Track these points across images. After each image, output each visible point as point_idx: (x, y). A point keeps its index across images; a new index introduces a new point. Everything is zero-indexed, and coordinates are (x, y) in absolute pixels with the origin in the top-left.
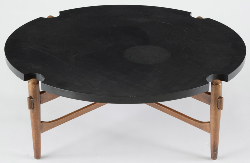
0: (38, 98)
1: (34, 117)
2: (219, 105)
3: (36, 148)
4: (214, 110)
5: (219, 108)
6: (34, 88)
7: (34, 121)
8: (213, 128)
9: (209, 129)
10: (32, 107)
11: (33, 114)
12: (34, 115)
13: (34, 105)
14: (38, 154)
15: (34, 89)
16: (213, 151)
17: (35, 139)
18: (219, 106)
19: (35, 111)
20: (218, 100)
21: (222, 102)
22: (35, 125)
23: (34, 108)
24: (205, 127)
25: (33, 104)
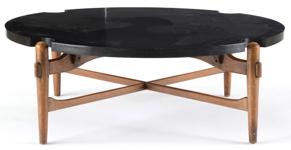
0: (46, 64)
1: (42, 88)
2: (257, 71)
3: (42, 129)
4: (252, 78)
5: (257, 75)
6: (42, 50)
7: (42, 93)
8: (251, 101)
9: (246, 105)
10: (39, 75)
11: (40, 84)
12: (42, 85)
13: (42, 73)
14: (44, 136)
15: (42, 52)
16: (251, 132)
17: (42, 117)
18: (257, 73)
19: (42, 79)
20: (255, 66)
21: (261, 68)
22: (42, 99)
23: (42, 77)
24: (241, 104)
25: (41, 71)
